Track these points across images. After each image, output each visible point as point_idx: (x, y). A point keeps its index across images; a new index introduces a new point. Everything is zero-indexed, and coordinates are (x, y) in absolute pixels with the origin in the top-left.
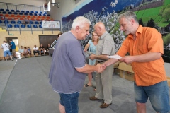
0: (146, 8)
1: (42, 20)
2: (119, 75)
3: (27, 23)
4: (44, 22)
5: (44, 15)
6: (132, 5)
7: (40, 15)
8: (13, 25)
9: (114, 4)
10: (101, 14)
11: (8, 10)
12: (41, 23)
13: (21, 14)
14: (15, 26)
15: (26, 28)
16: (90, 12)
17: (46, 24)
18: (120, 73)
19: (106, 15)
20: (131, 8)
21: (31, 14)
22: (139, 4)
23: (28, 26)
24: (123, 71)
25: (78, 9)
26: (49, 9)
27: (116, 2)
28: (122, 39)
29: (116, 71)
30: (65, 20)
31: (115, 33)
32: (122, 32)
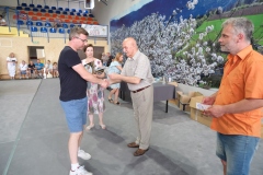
0: (242, 15)
1: (81, 23)
2: (189, 116)
3: (58, 26)
4: (83, 25)
5: (85, 15)
6: (220, 8)
7: (79, 14)
8: (39, 28)
9: (191, 5)
10: (171, 19)
11: (32, 5)
13: (51, 11)
14: (41, 30)
15: (58, 34)
16: (154, 16)
18: (191, 113)
19: (179, 22)
20: (218, 13)
21: (65, 13)
22: (231, 7)
23: (60, 31)
24: (195, 109)
25: (136, 9)
26: (92, 6)
27: (196, 2)
28: (200, 61)
29: (185, 109)
30: (115, 24)
31: (189, 50)
32: (201, 49)
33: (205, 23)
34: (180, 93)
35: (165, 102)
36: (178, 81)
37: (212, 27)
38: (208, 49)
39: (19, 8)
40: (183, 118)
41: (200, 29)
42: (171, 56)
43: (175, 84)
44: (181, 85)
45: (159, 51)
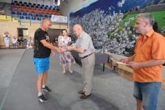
0: (152, 11)
1: (51, 14)
2: (117, 73)
3: (37, 16)
4: (53, 16)
5: (54, 9)
6: (138, 7)
7: (50, 9)
9: (120, 4)
10: (108, 13)
11: (21, 2)
12: (50, 17)
13: (32, 6)
14: (26, 18)
15: (36, 21)
16: (97, 10)
17: (55, 18)
18: (119, 72)
19: (112, 15)
20: (137, 9)
21: (42, 8)
22: (145, 6)
23: (38, 19)
24: (121, 69)
25: (86, 6)
26: (59, 4)
27: (123, 2)
28: (125, 39)
29: (115, 69)
30: (73, 15)
31: (118, 32)
32: (126, 32)
33: (129, 16)
34: (112, 59)
35: (102, 65)
36: (111, 51)
37: (133, 19)
38: (130, 32)
39: (12, 4)
40: (114, 75)
41: (126, 19)
42: (107, 36)
43: (109, 53)
44: (113, 54)
45: (100, 33)
